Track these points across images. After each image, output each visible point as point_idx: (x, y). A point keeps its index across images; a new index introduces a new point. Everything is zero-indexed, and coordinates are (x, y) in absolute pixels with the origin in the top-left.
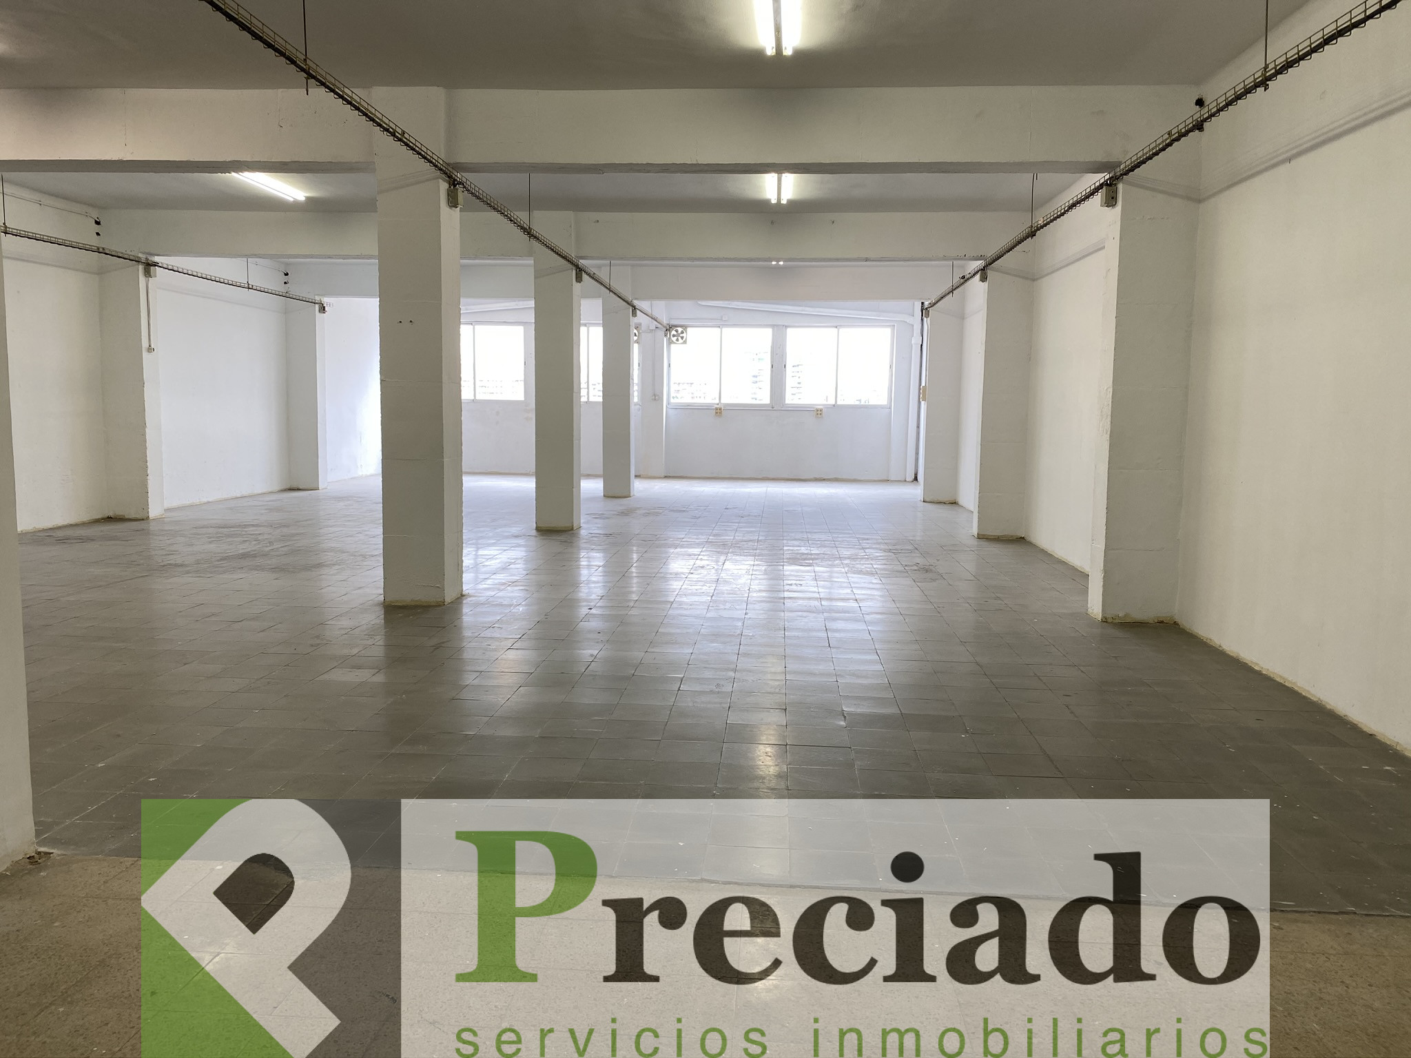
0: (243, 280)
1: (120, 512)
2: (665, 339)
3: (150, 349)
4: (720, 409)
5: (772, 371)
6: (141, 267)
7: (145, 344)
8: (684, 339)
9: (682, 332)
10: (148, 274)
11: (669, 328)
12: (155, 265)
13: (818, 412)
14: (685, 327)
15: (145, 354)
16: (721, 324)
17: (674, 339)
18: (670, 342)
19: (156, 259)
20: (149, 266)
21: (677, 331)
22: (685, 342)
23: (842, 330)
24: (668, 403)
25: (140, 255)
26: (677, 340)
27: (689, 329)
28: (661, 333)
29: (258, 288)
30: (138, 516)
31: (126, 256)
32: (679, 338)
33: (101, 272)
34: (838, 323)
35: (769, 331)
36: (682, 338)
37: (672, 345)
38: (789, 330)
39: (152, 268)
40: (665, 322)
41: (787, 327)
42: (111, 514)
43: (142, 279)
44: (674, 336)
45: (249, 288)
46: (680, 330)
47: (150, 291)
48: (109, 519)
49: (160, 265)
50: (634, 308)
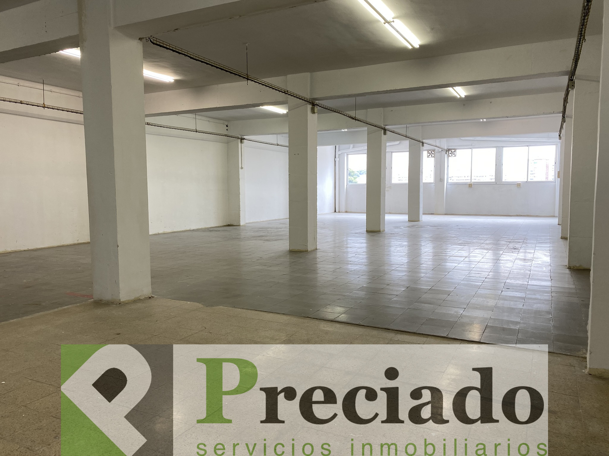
0: (276, 143)
1: (232, 223)
2: (446, 155)
3: (242, 168)
4: (471, 184)
5: (496, 167)
6: (239, 140)
7: (240, 166)
8: (455, 155)
9: (454, 152)
10: (241, 142)
11: (449, 150)
12: (244, 139)
13: (518, 185)
14: (455, 149)
15: (240, 170)
16: (472, 147)
17: (450, 155)
18: (448, 156)
19: (245, 137)
20: (242, 139)
21: (452, 151)
22: (455, 156)
23: (530, 147)
24: (447, 182)
25: (239, 136)
26: (452, 155)
27: (457, 150)
28: (444, 153)
29: (281, 145)
30: (237, 225)
31: (234, 137)
32: (453, 154)
33: (228, 143)
34: (529, 144)
35: (495, 149)
36: (454, 154)
37: (450, 158)
38: (504, 148)
39: (243, 140)
40: (446, 148)
41: (503, 147)
42: (229, 224)
43: (240, 144)
44: (450, 153)
45: (277, 145)
46: (453, 151)
47: (242, 148)
48: (229, 225)
49: (246, 139)
50: (423, 143)
